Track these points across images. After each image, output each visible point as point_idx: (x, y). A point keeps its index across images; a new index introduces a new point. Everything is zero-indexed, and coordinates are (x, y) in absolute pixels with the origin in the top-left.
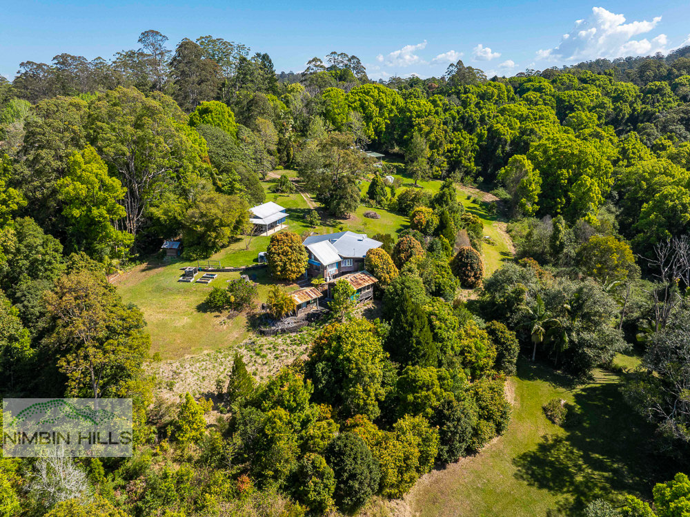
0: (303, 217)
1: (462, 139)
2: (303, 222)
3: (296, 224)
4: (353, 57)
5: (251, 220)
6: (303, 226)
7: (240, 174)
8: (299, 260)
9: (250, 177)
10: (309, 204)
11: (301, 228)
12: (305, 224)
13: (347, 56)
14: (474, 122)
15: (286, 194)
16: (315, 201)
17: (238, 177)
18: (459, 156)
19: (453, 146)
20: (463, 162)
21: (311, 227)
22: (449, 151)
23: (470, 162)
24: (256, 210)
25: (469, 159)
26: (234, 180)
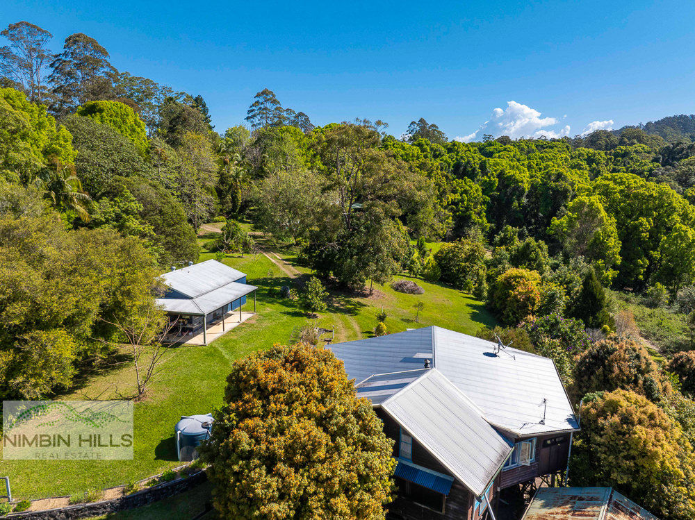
0: (283, 295)
1: (468, 188)
2: (284, 304)
3: (271, 308)
4: (301, 114)
5: (160, 302)
6: (289, 313)
7: (141, 199)
8: (363, 479)
9: (166, 209)
10: (284, 270)
11: (285, 318)
12: (290, 310)
13: (294, 112)
14: (474, 170)
15: (235, 255)
16: (293, 265)
17: (136, 206)
18: (468, 208)
19: (458, 196)
20: (473, 217)
21: (309, 316)
22: (453, 203)
23: (481, 218)
24: (175, 278)
25: (479, 214)
26: (127, 212)
